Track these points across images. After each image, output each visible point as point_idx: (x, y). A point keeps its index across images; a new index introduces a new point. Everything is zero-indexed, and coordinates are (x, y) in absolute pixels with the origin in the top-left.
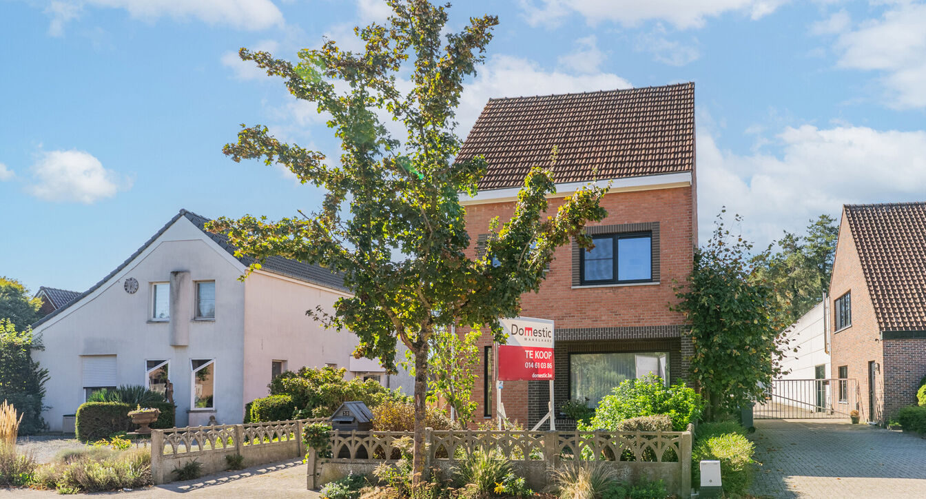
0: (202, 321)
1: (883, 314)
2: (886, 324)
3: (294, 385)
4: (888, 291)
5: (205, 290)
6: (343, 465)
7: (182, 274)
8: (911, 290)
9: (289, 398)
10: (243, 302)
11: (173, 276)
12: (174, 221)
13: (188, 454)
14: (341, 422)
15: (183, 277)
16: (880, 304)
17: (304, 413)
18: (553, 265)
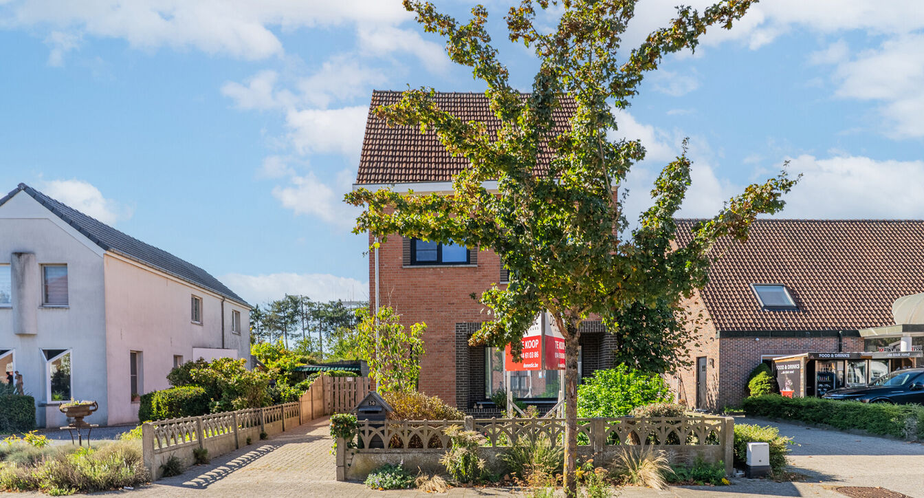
0: (53, 308)
1: (717, 316)
2: (721, 324)
3: (205, 376)
4: (717, 296)
5: (53, 275)
6: (376, 455)
7: (26, 256)
8: (735, 295)
9: (202, 390)
10: (103, 289)
11: (15, 257)
12: (11, 195)
13: (170, 449)
14: (366, 412)
15: (28, 259)
16: (713, 307)
17: (222, 404)
18: (482, 261)
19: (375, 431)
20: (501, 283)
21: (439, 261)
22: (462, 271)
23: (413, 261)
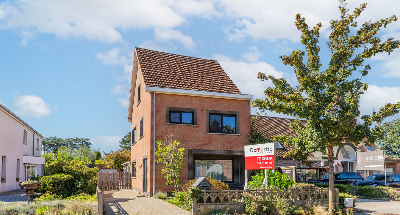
3: (71, 170)
6: (210, 206)
9: (71, 176)
14: (203, 187)
17: (82, 183)
18: (199, 124)
19: (209, 195)
20: (207, 133)
21: (181, 122)
22: (191, 127)
23: (170, 122)
